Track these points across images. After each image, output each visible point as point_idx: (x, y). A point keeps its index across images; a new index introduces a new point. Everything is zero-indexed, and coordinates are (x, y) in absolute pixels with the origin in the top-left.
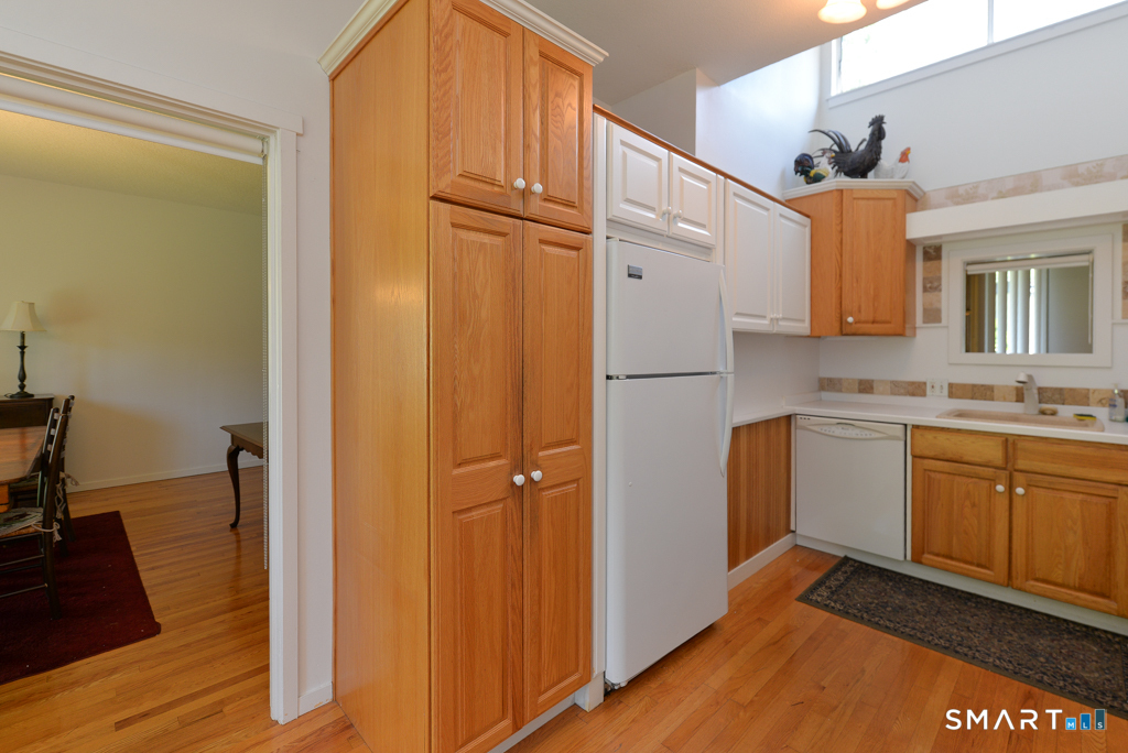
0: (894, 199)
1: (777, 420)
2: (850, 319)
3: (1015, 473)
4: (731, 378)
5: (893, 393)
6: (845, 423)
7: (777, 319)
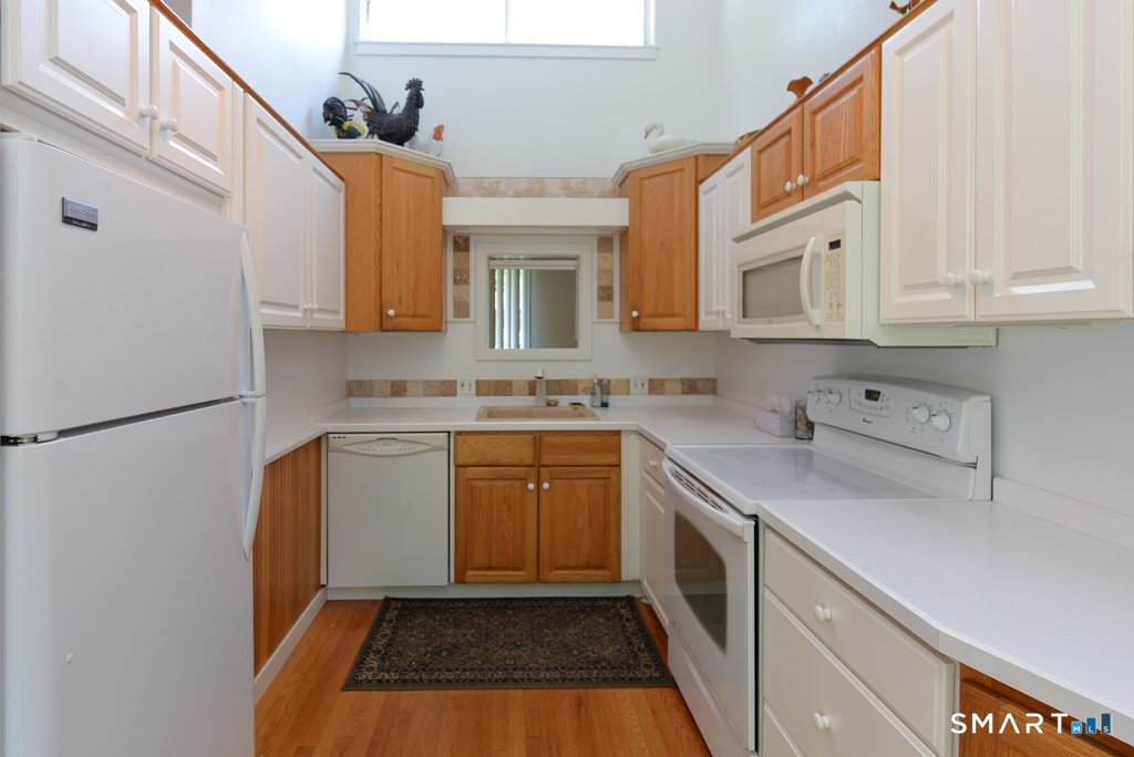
0: (432, 178)
1: (306, 447)
2: (391, 312)
3: (542, 469)
4: (260, 403)
5: (426, 395)
6: (387, 436)
7: (312, 311)
